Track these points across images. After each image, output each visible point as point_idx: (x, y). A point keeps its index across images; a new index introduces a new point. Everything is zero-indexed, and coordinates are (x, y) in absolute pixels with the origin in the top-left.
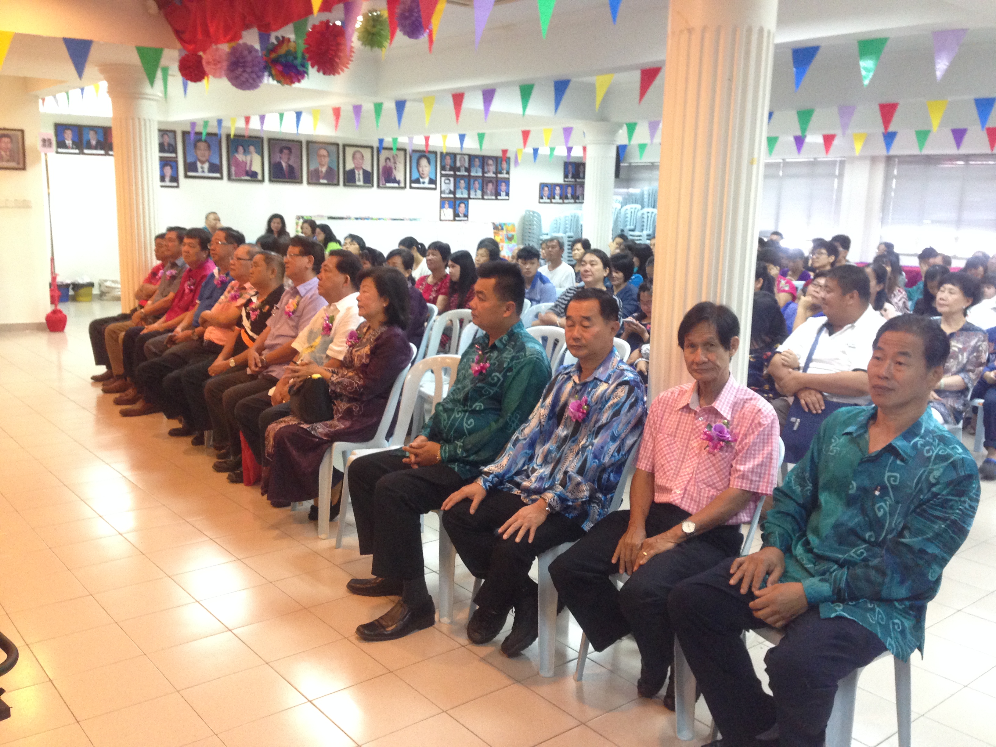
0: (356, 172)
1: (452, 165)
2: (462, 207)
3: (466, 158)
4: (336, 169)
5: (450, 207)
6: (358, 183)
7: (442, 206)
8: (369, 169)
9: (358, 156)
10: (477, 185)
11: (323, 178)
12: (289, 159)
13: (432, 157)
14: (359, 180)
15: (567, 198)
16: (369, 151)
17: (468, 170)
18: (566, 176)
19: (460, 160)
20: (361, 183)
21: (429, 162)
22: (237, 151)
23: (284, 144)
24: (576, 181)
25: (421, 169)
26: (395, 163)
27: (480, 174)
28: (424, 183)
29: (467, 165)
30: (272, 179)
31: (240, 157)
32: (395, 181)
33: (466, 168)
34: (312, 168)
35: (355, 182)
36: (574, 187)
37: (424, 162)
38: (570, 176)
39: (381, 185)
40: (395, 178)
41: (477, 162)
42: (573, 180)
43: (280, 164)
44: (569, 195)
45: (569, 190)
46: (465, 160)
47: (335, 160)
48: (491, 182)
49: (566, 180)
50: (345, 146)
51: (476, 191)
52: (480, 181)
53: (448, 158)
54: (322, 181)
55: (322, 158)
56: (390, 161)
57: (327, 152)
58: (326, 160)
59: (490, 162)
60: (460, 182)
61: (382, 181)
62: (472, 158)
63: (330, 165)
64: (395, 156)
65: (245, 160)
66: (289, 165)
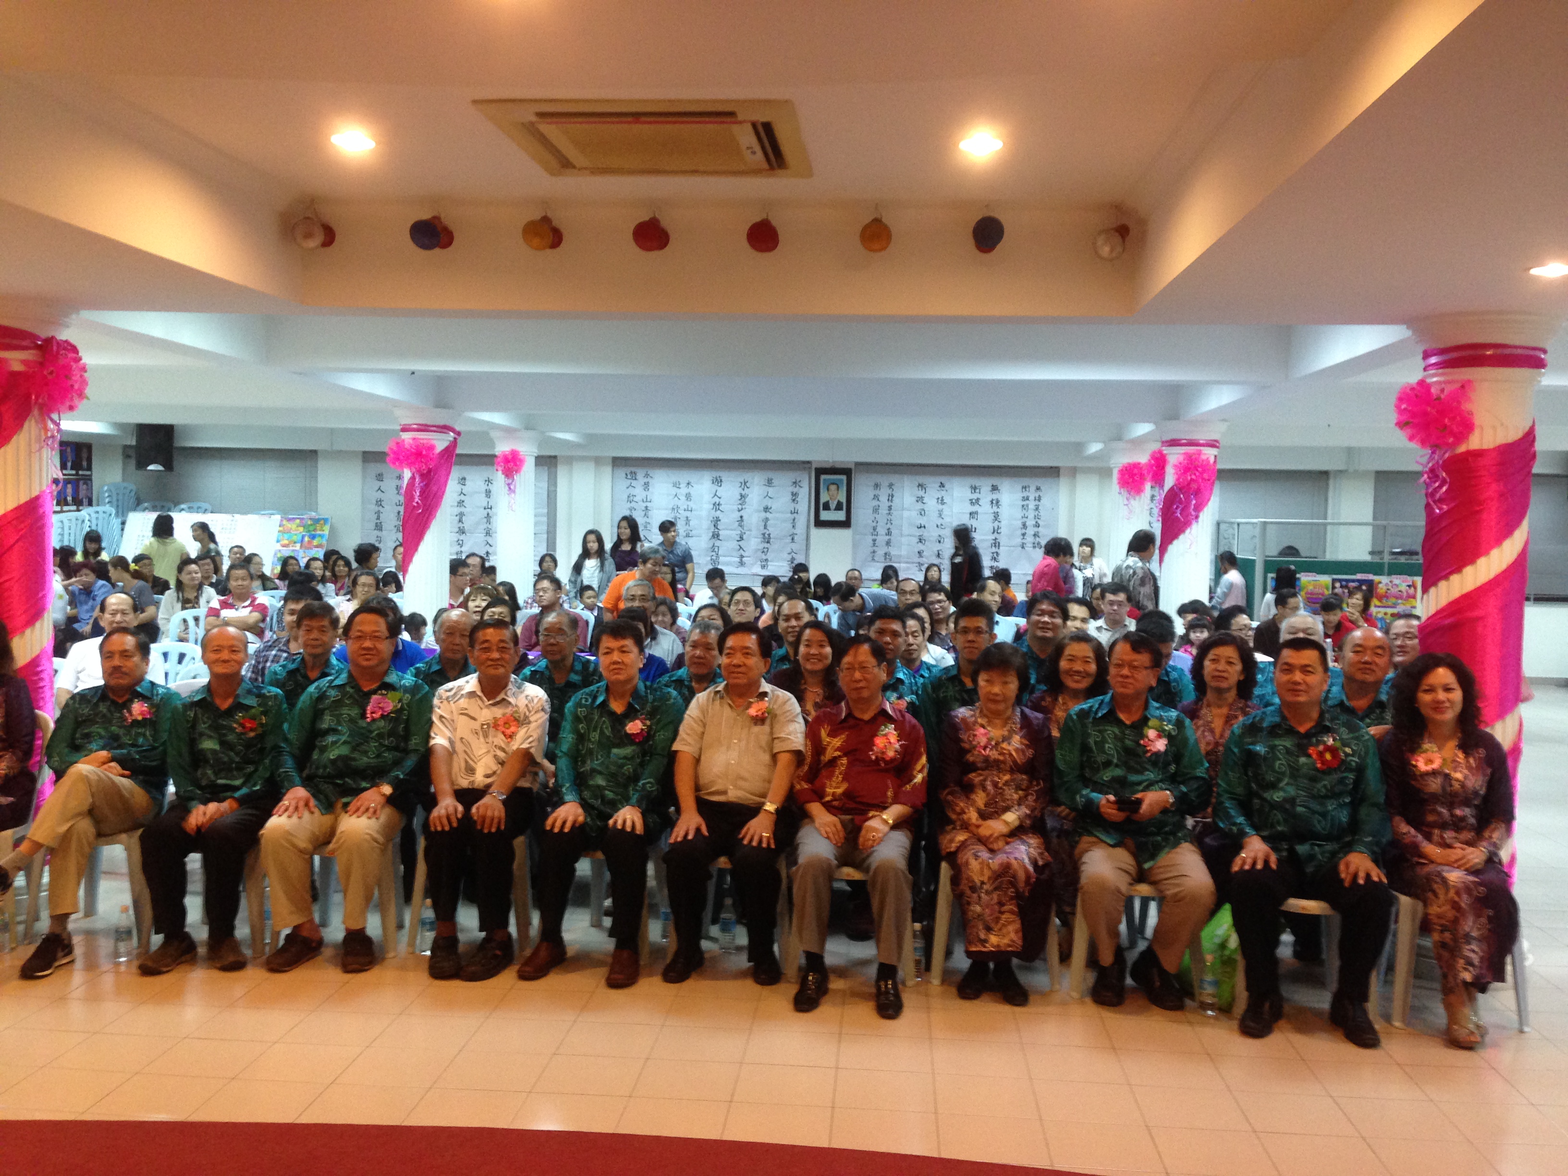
15: (67, 504)
18: (63, 466)
24: (77, 474)
36: (75, 483)
38: (69, 464)
42: (74, 472)
44: (69, 499)
45: (69, 489)
49: (65, 472)
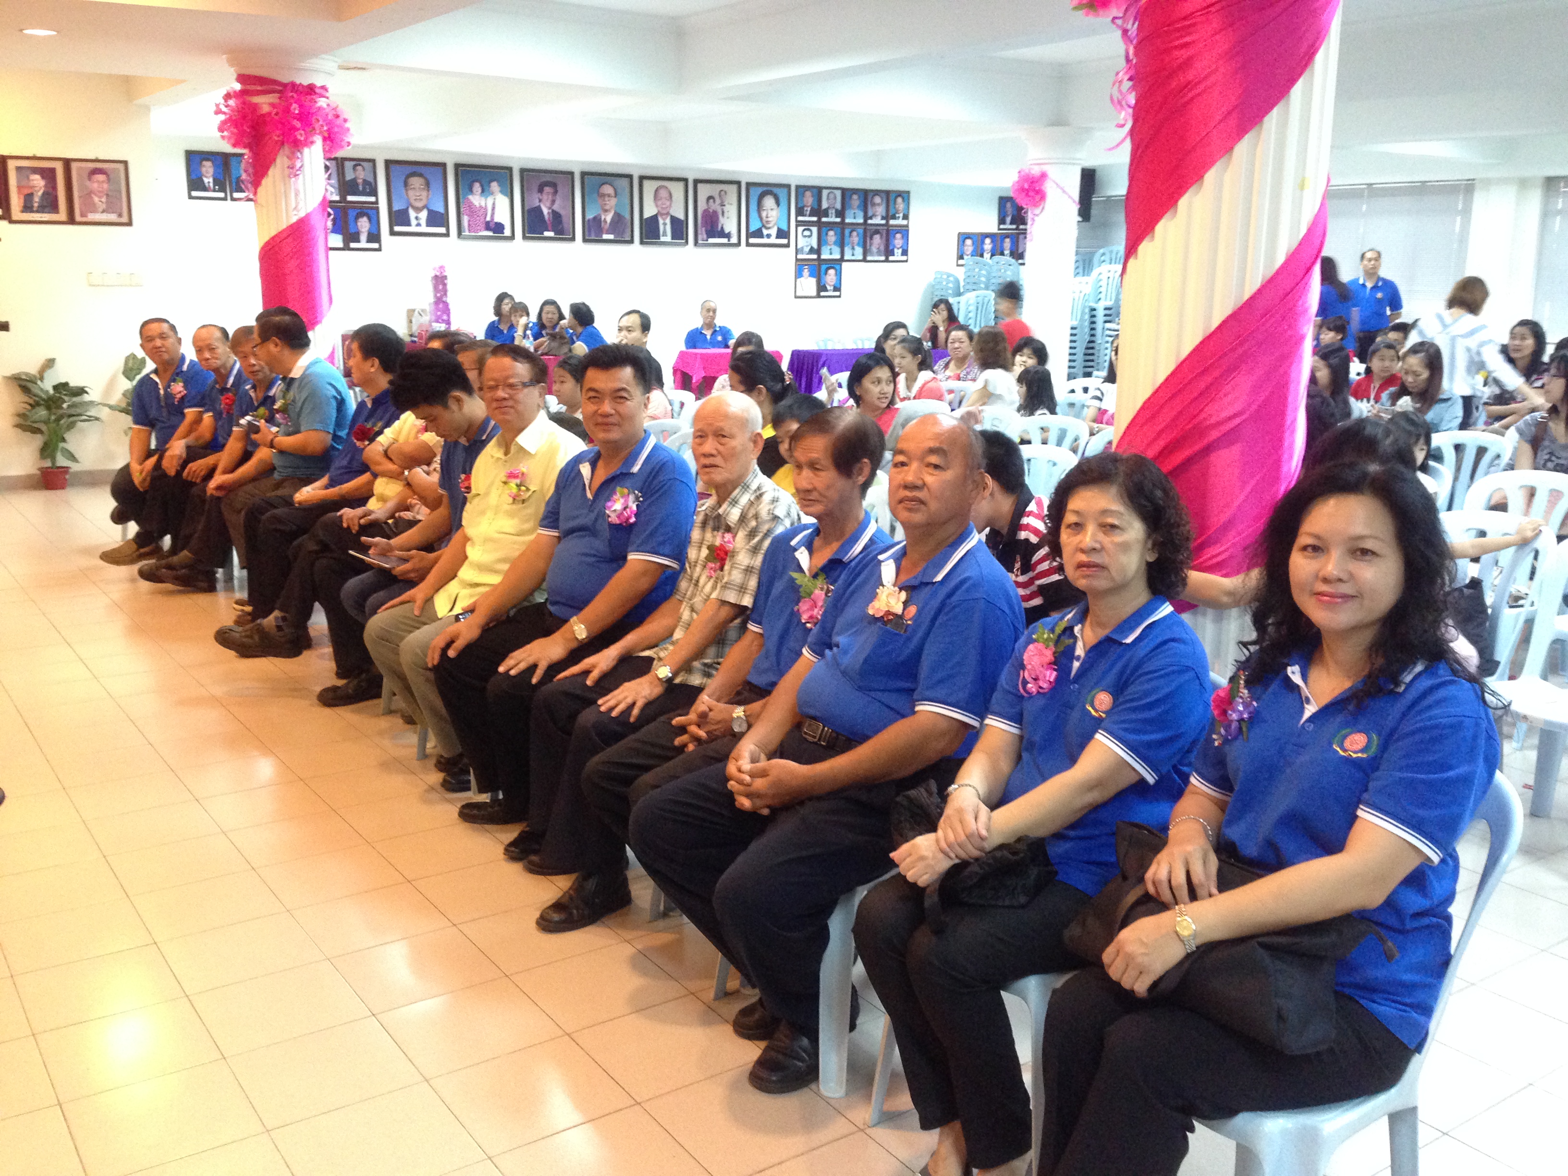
0: (661, 221)
1: (816, 207)
2: (831, 275)
3: (838, 193)
4: (627, 216)
5: (810, 275)
6: (662, 239)
7: (799, 274)
8: (681, 216)
9: (663, 193)
10: (855, 238)
11: (607, 233)
13: (782, 194)
14: (665, 234)
16: (681, 185)
17: (841, 214)
19: (828, 198)
20: (668, 238)
21: (778, 203)
22: (471, 190)
23: (545, 178)
25: (764, 214)
26: (723, 205)
27: (861, 221)
28: (769, 236)
29: (838, 206)
30: (527, 234)
31: (476, 199)
32: (723, 234)
33: (837, 210)
34: (590, 216)
35: (658, 237)
36: (1014, 238)
37: (769, 202)
38: (1008, 220)
39: (700, 242)
40: (722, 229)
41: (856, 200)
43: (538, 210)
44: (1007, 252)
45: (1007, 243)
46: (835, 198)
47: (627, 201)
48: (877, 232)
50: (642, 178)
51: (853, 248)
52: (861, 231)
53: (808, 194)
54: (606, 236)
55: (607, 199)
56: (714, 201)
57: (615, 190)
58: (612, 202)
59: (877, 200)
60: (827, 234)
61: (702, 235)
62: (848, 194)
63: (618, 211)
64: (723, 193)
65: (483, 204)
66: (553, 211)
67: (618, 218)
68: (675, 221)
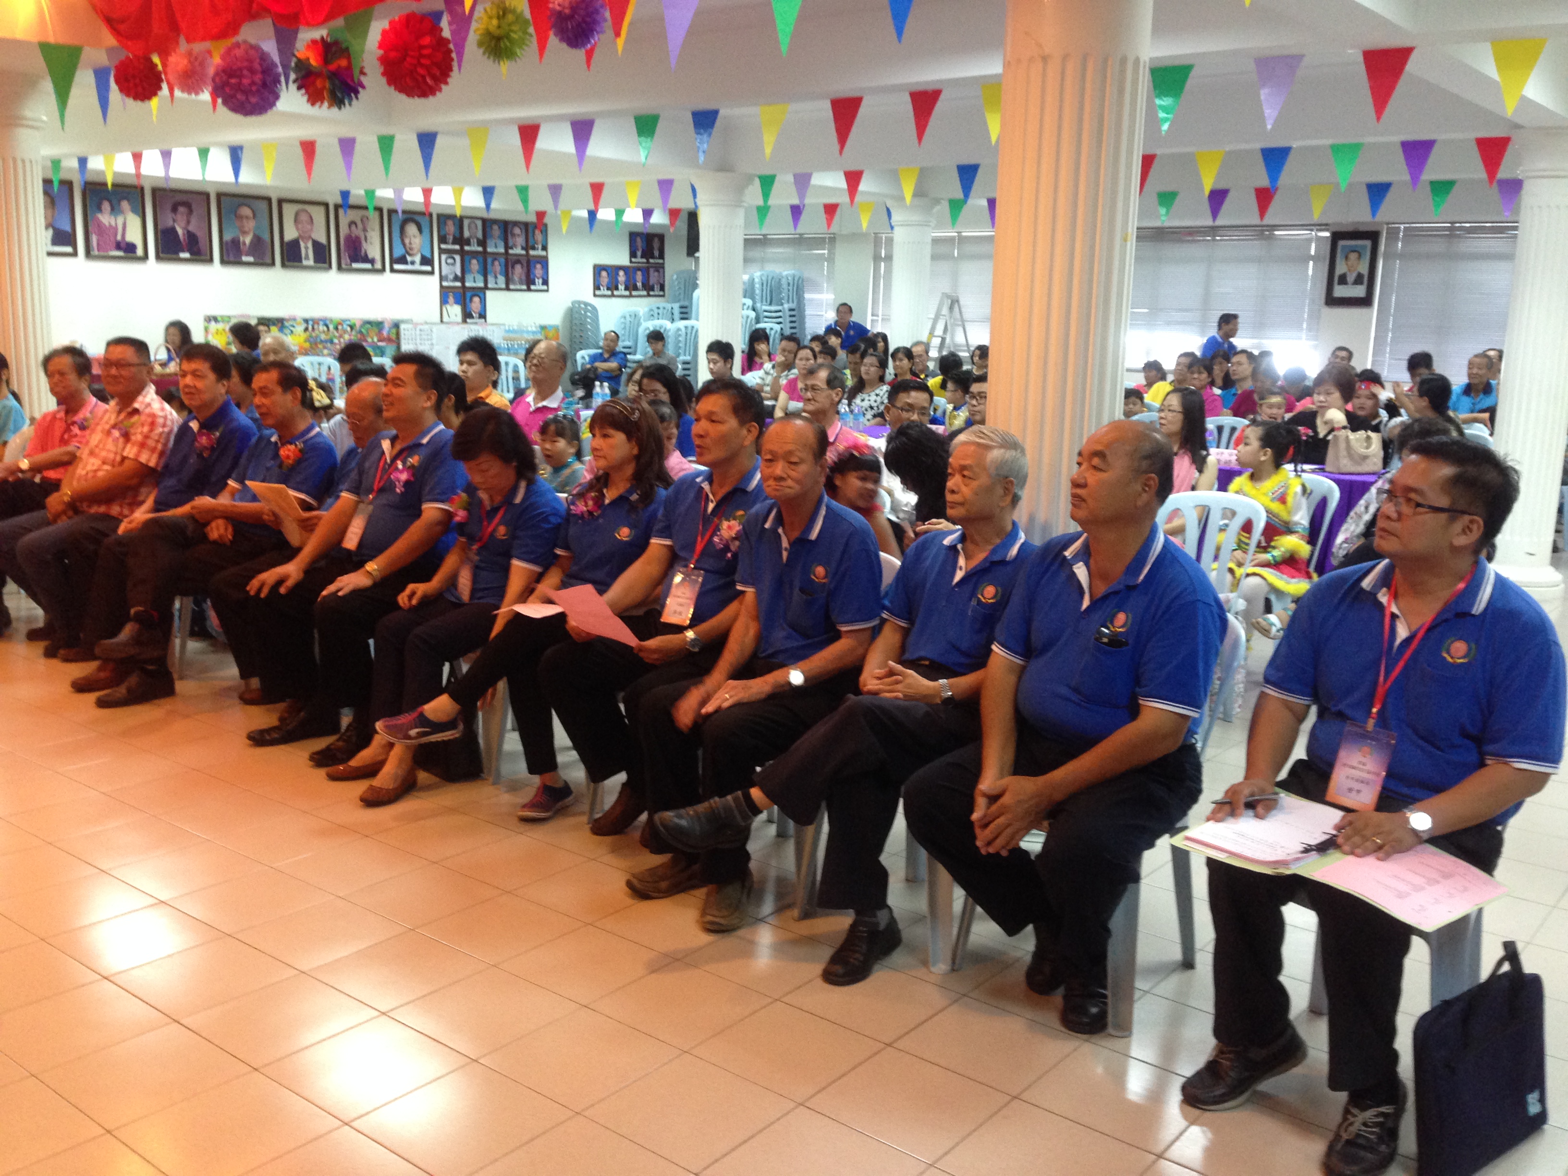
0: (302, 245)
1: (458, 235)
2: (476, 304)
3: (479, 223)
4: (268, 240)
5: (456, 303)
6: (305, 263)
7: (444, 301)
8: (323, 240)
9: (304, 217)
10: (498, 267)
11: (247, 255)
12: (188, 222)
13: (424, 222)
14: (307, 258)
16: (322, 209)
17: (482, 243)
19: (470, 227)
20: (311, 262)
21: (420, 230)
22: (99, 209)
23: (179, 198)
25: (407, 241)
26: (365, 230)
28: (413, 263)
29: (480, 235)
30: (161, 255)
31: (106, 218)
32: (366, 259)
33: (478, 240)
34: (227, 237)
35: (300, 260)
37: (412, 229)
39: (343, 266)
40: (366, 255)
41: (496, 231)
43: (173, 230)
46: (476, 228)
47: (266, 223)
48: (518, 262)
50: (281, 202)
51: (496, 277)
52: (503, 260)
53: (450, 223)
54: (245, 259)
55: (244, 221)
56: (356, 226)
57: (253, 211)
58: (250, 225)
59: (517, 231)
60: (470, 262)
61: (345, 260)
62: (488, 224)
63: (257, 233)
64: (365, 219)
65: (113, 224)
66: (188, 232)
67: (257, 241)
68: (316, 244)
